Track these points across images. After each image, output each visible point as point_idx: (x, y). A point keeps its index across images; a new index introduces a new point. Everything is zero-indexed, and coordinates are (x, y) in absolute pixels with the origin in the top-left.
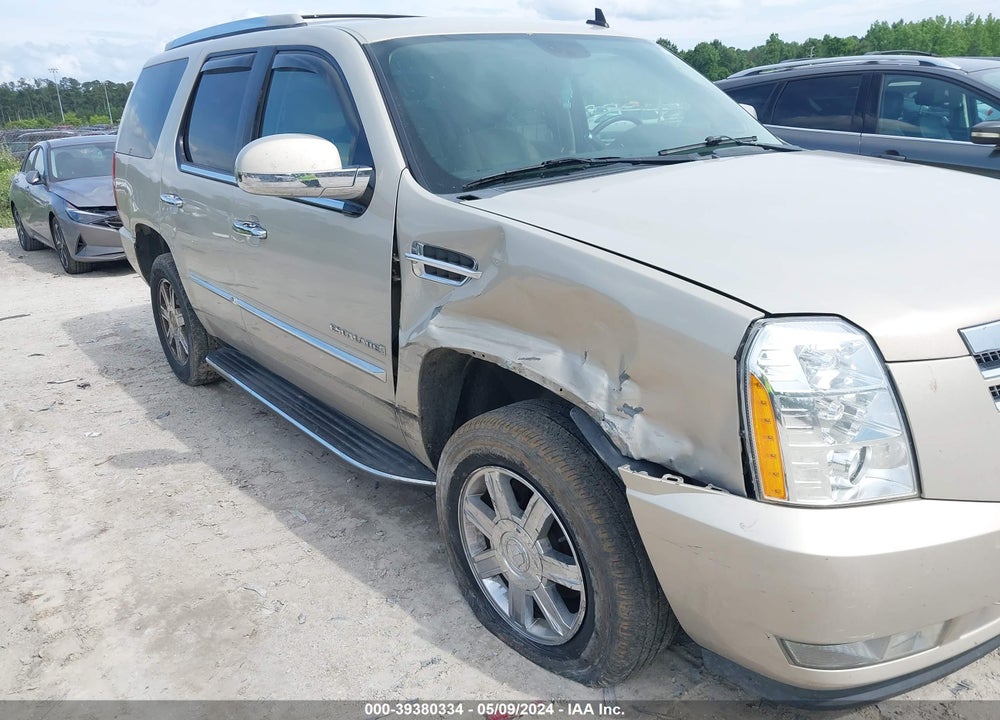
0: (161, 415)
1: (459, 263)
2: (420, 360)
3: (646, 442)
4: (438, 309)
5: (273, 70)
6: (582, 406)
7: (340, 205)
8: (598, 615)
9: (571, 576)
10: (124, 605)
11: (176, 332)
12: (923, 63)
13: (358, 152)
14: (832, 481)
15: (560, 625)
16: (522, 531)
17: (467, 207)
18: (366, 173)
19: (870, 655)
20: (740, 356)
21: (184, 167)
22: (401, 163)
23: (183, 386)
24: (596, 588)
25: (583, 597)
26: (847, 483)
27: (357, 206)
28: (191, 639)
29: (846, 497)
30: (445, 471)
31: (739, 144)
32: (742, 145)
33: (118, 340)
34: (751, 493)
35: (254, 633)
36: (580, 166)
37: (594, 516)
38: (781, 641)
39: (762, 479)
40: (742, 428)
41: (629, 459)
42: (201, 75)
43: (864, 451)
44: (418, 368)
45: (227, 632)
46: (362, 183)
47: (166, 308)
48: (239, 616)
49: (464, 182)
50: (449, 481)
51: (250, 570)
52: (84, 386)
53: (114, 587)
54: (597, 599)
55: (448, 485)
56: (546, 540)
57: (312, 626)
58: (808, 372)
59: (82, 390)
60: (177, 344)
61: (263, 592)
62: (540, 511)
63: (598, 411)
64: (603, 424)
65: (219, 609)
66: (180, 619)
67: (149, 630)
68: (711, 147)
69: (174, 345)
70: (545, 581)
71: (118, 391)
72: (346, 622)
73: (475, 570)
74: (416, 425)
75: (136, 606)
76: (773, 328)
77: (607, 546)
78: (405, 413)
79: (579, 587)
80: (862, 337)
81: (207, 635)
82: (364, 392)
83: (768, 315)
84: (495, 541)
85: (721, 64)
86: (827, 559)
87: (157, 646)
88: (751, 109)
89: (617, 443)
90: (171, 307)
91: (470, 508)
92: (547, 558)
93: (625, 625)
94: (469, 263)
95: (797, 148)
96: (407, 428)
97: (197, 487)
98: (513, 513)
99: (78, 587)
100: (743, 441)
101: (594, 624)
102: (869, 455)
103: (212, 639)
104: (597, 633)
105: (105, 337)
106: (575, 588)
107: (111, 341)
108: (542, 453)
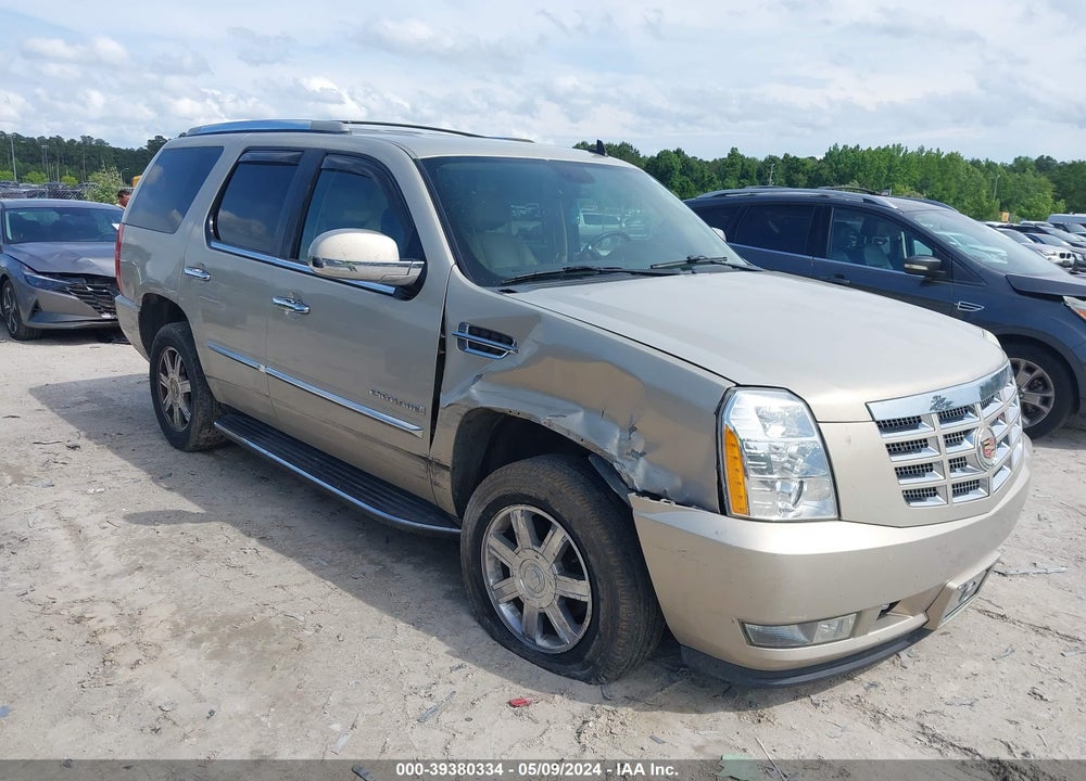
0: (161, 476)
1: (500, 341)
2: (460, 418)
3: (647, 477)
4: (479, 377)
5: (321, 170)
6: (598, 452)
7: (391, 290)
8: (601, 618)
9: (581, 590)
10: (176, 625)
11: (177, 398)
12: (865, 200)
13: (411, 247)
14: (780, 505)
15: (569, 635)
16: (541, 557)
17: (508, 297)
18: (419, 266)
19: (802, 637)
20: (719, 412)
21: (214, 244)
22: (452, 261)
23: (177, 452)
24: (602, 596)
25: (590, 607)
26: (790, 506)
27: (408, 291)
28: (244, 651)
29: (790, 516)
30: (473, 512)
31: (713, 263)
32: (716, 265)
33: (95, 407)
34: (723, 511)
35: (300, 647)
36: (591, 273)
37: (605, 537)
38: (742, 624)
39: (732, 502)
40: (718, 463)
41: (633, 490)
42: (237, 164)
43: (801, 483)
44: (457, 425)
45: (275, 646)
46: (416, 272)
47: (166, 374)
48: (283, 636)
49: (502, 278)
50: (476, 520)
51: (284, 602)
52: (74, 448)
53: (164, 612)
54: (602, 605)
55: (475, 524)
56: (560, 563)
57: (350, 643)
58: (764, 427)
59: (71, 451)
60: (176, 410)
61: (302, 618)
62: (557, 539)
63: (612, 455)
64: (615, 464)
65: (264, 630)
66: (229, 636)
67: (204, 644)
68: (691, 265)
69: (171, 411)
70: (557, 597)
71: (109, 454)
72: (380, 641)
73: (492, 596)
74: (448, 474)
75: (188, 626)
76: (740, 394)
77: (613, 561)
78: (438, 464)
79: (588, 599)
80: (801, 404)
81: (258, 647)
82: (396, 449)
83: (738, 385)
84: (514, 570)
85: (682, 173)
86: (775, 555)
87: (214, 655)
88: (721, 233)
89: (625, 479)
90: (174, 374)
91: (492, 541)
92: (561, 578)
93: (623, 625)
94: (509, 341)
95: (759, 268)
96: (438, 479)
97: (216, 537)
98: (534, 544)
99: (127, 611)
100: (719, 473)
101: (598, 627)
102: (805, 488)
103: (263, 651)
104: (600, 635)
105: (80, 403)
106: (583, 599)
107: (87, 408)
108: (564, 491)
